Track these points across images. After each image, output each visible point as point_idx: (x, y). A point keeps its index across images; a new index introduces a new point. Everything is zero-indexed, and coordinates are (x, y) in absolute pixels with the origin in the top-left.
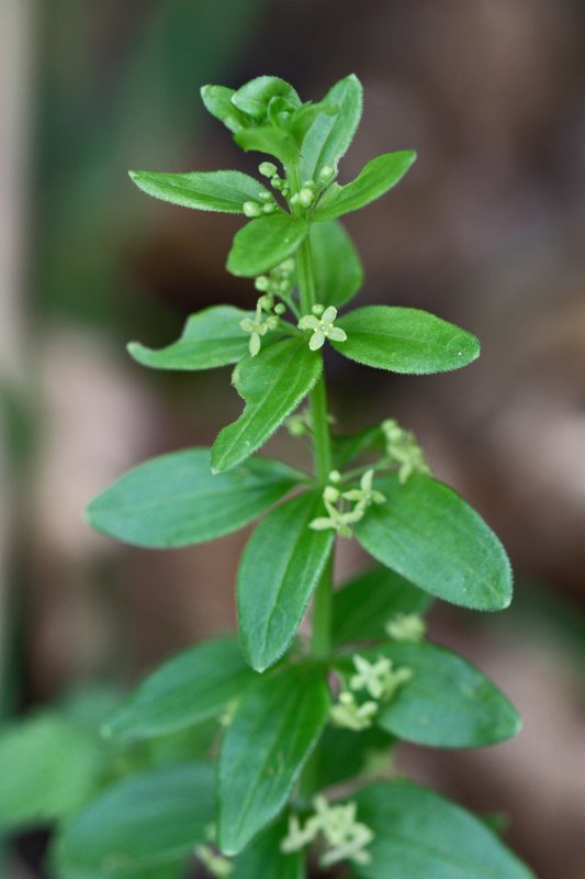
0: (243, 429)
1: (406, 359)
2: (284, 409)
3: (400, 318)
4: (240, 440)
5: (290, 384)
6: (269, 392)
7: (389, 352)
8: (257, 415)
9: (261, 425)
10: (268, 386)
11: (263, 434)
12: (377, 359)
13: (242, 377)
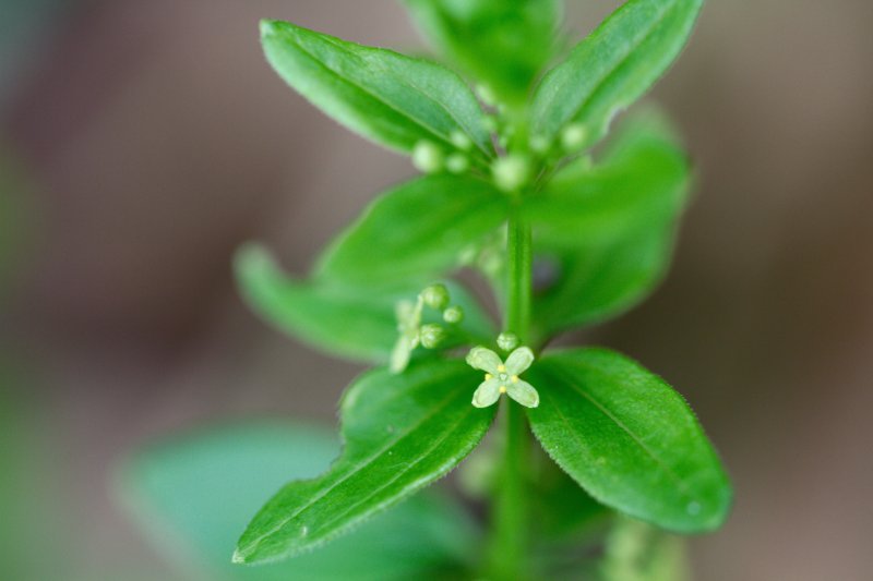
0: (313, 500)
1: (615, 478)
2: (382, 496)
3: (643, 397)
4: (297, 518)
5: (419, 450)
6: (386, 448)
7: (597, 452)
8: (343, 485)
9: (338, 509)
10: (390, 435)
11: (332, 527)
12: (574, 457)
13: (360, 402)
